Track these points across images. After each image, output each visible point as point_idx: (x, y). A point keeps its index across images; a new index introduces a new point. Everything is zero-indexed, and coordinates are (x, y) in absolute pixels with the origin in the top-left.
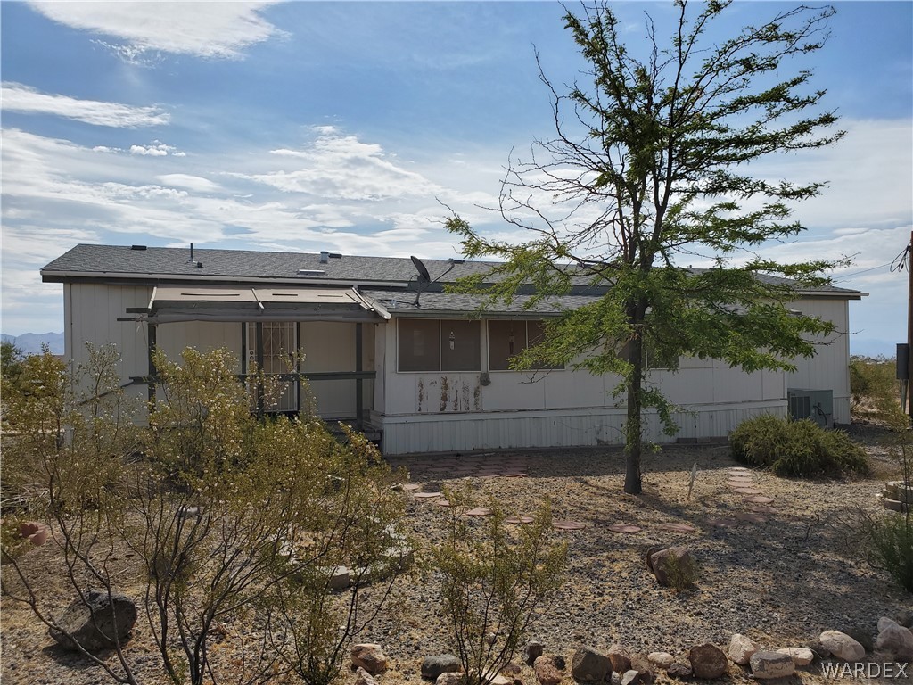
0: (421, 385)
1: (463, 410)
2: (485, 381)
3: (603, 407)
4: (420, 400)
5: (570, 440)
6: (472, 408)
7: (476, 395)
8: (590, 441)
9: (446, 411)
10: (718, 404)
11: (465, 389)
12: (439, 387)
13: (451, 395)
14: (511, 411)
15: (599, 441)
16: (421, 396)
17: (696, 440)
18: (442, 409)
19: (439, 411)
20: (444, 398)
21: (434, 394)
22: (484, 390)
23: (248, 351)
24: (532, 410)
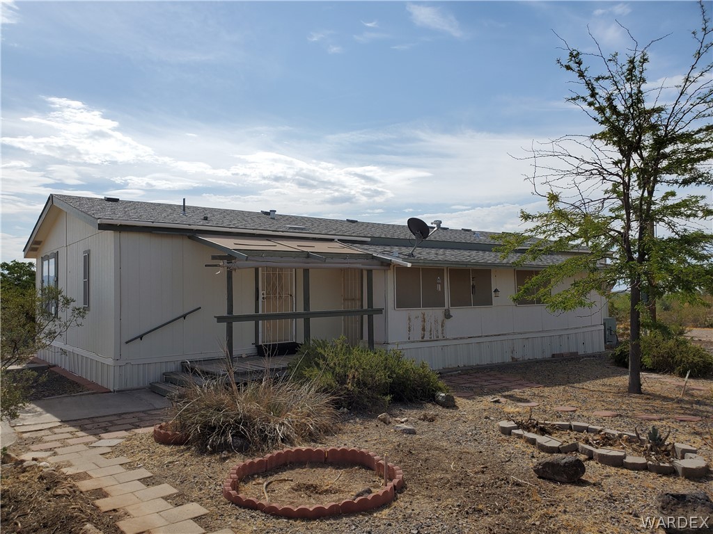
0: (409, 319)
1: (435, 338)
2: (448, 316)
3: (514, 333)
4: (409, 331)
5: (497, 360)
6: (440, 337)
7: (442, 326)
8: (508, 359)
9: (425, 339)
10: (571, 329)
11: (436, 321)
12: (420, 319)
13: (428, 328)
14: (464, 338)
15: (513, 358)
16: (409, 328)
17: (561, 355)
18: (423, 338)
19: (421, 339)
20: (424, 329)
21: (418, 325)
22: (448, 322)
23: (261, 292)
24: (476, 337)
